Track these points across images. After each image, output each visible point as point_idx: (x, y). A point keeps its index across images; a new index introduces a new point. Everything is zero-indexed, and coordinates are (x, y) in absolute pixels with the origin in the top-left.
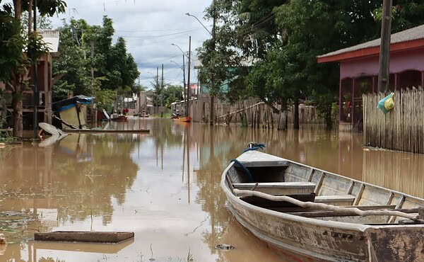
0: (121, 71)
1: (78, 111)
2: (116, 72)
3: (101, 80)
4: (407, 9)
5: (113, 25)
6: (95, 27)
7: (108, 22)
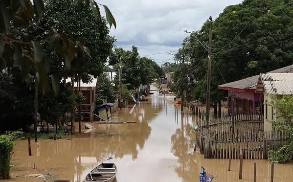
0: (141, 77)
1: (107, 111)
2: (139, 78)
3: (128, 86)
4: (263, 62)
5: (138, 51)
6: (128, 52)
7: (135, 49)
